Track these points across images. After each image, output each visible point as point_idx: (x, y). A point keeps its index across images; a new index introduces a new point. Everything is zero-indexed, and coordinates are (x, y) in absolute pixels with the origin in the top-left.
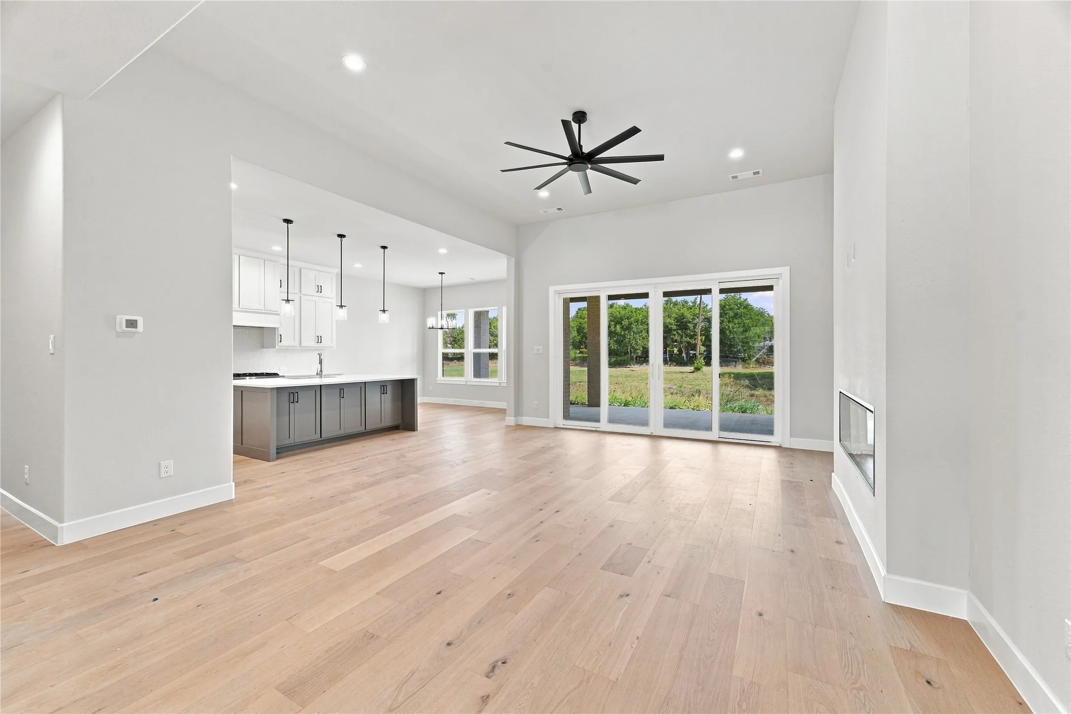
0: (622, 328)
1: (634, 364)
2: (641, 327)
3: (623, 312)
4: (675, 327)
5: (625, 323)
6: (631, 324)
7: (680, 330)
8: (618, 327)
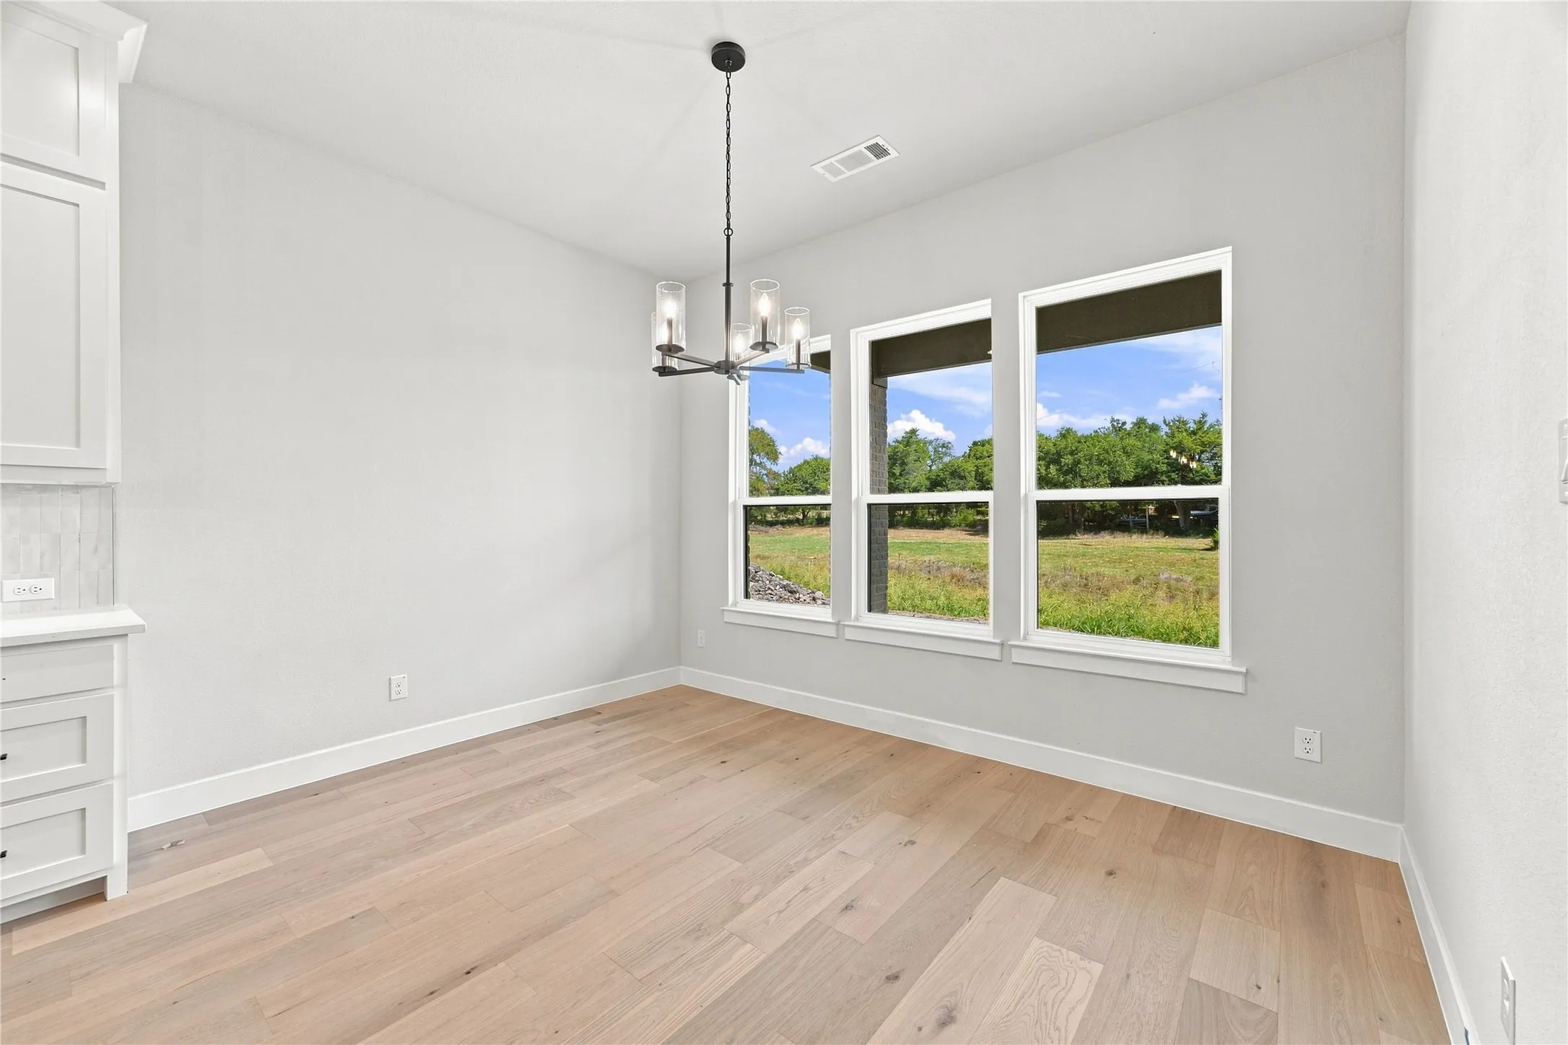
0: (1059, 470)
1: (1082, 532)
2: (1096, 468)
3: (1063, 444)
4: (1164, 468)
5: (1068, 460)
6: (1077, 463)
7: (1174, 472)
8: (1053, 469)
